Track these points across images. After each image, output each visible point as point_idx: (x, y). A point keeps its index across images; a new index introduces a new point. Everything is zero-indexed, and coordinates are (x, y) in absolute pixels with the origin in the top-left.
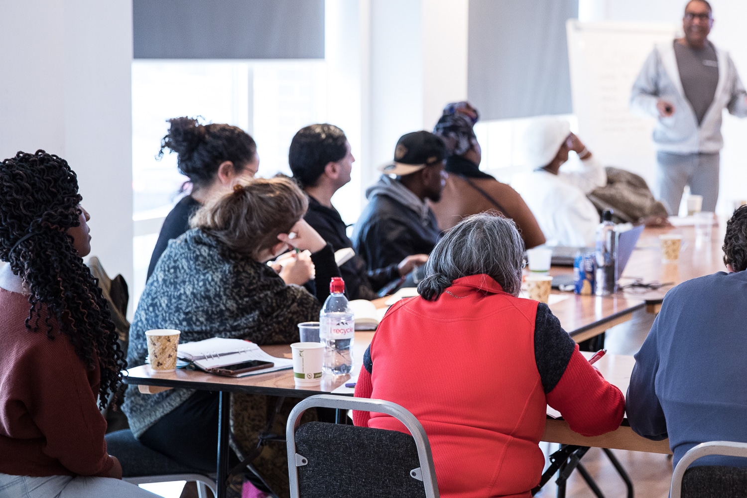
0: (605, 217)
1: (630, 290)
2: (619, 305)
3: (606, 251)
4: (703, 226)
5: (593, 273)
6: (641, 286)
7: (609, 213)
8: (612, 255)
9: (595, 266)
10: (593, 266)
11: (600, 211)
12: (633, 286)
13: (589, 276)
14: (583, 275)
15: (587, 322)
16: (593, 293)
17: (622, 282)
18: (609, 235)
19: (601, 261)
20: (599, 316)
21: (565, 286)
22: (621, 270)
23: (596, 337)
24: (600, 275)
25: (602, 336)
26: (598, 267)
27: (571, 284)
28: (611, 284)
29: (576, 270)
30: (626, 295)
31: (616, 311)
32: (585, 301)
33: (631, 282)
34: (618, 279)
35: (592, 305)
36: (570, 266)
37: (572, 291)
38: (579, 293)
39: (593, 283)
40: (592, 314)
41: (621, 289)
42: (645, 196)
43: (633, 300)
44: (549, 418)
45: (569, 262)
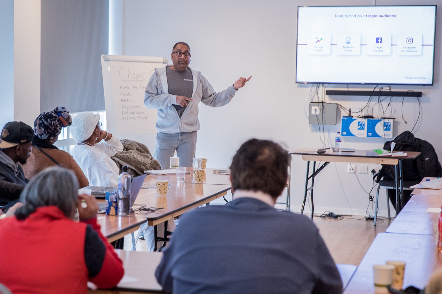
0: (123, 169)
1: (138, 212)
2: (131, 221)
3: (124, 189)
4: (181, 174)
5: (116, 202)
6: (145, 210)
7: (126, 167)
8: (128, 192)
9: (117, 198)
10: (116, 199)
11: (120, 166)
12: (140, 209)
13: (114, 204)
14: (110, 204)
15: (113, 231)
16: (117, 214)
17: (134, 208)
18: (126, 180)
19: (121, 195)
20: (120, 228)
21: (100, 211)
22: (133, 201)
23: (119, 240)
24: (120, 204)
25: (122, 240)
26: (120, 199)
27: (103, 209)
28: (127, 209)
29: (106, 201)
30: (136, 215)
31: (130, 225)
32: (112, 219)
33: (139, 207)
34: (132, 206)
35: (117, 221)
36: (104, 198)
37: (104, 213)
38: (108, 214)
39: (117, 208)
40: (116, 226)
41: (133, 212)
42: (148, 157)
43: (140, 217)
44: (90, 289)
45: (102, 196)
